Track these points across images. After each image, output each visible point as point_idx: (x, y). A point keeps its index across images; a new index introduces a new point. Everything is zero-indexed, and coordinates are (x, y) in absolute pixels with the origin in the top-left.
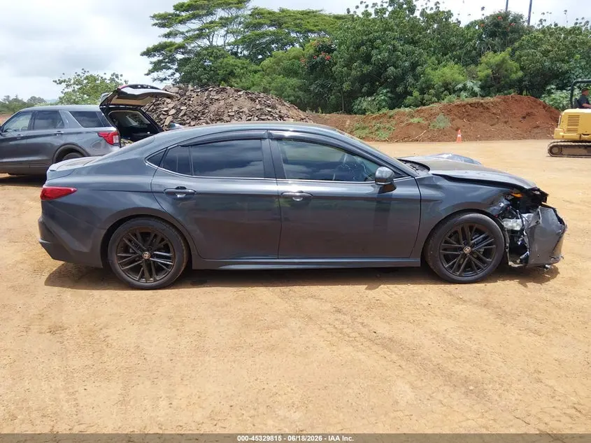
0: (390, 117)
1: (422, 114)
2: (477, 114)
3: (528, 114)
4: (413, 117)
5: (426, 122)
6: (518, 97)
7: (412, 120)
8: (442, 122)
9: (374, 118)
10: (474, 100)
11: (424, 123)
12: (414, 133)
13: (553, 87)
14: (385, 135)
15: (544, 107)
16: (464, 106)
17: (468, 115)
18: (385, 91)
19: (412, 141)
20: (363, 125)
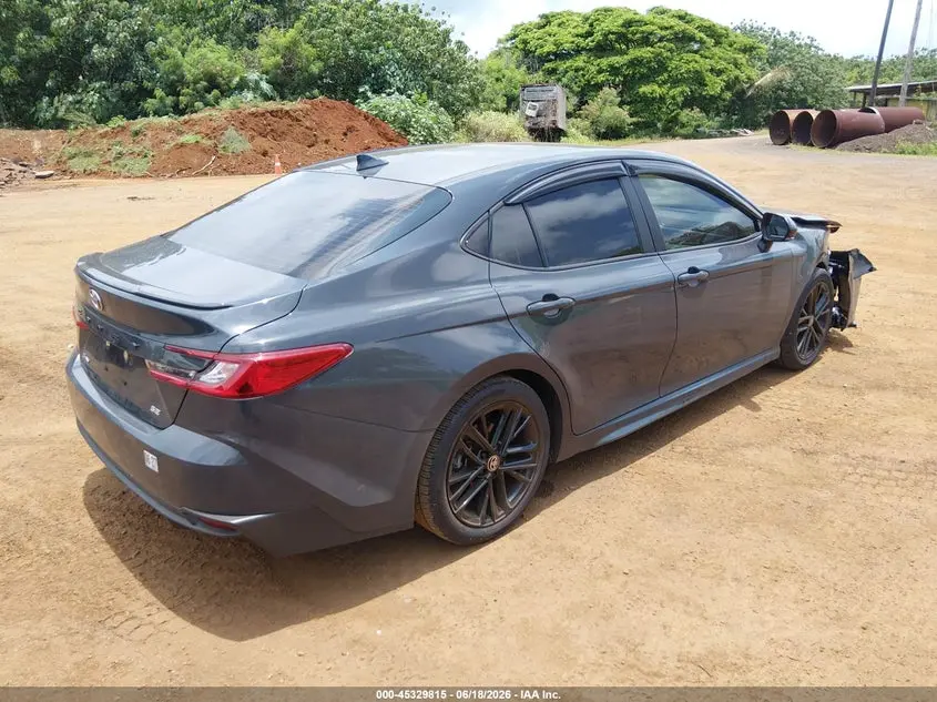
0: (136, 133)
1: (197, 128)
2: (284, 128)
3: (350, 129)
4: (181, 133)
5: (210, 142)
6: (329, 102)
7: (183, 139)
8: (237, 142)
9: (103, 136)
10: (271, 105)
11: (207, 143)
12: (196, 161)
13: (367, 87)
14: (141, 165)
15: (366, 118)
16: (263, 115)
17: (272, 130)
18: (97, 85)
19: (195, 176)
20: (83, 148)
